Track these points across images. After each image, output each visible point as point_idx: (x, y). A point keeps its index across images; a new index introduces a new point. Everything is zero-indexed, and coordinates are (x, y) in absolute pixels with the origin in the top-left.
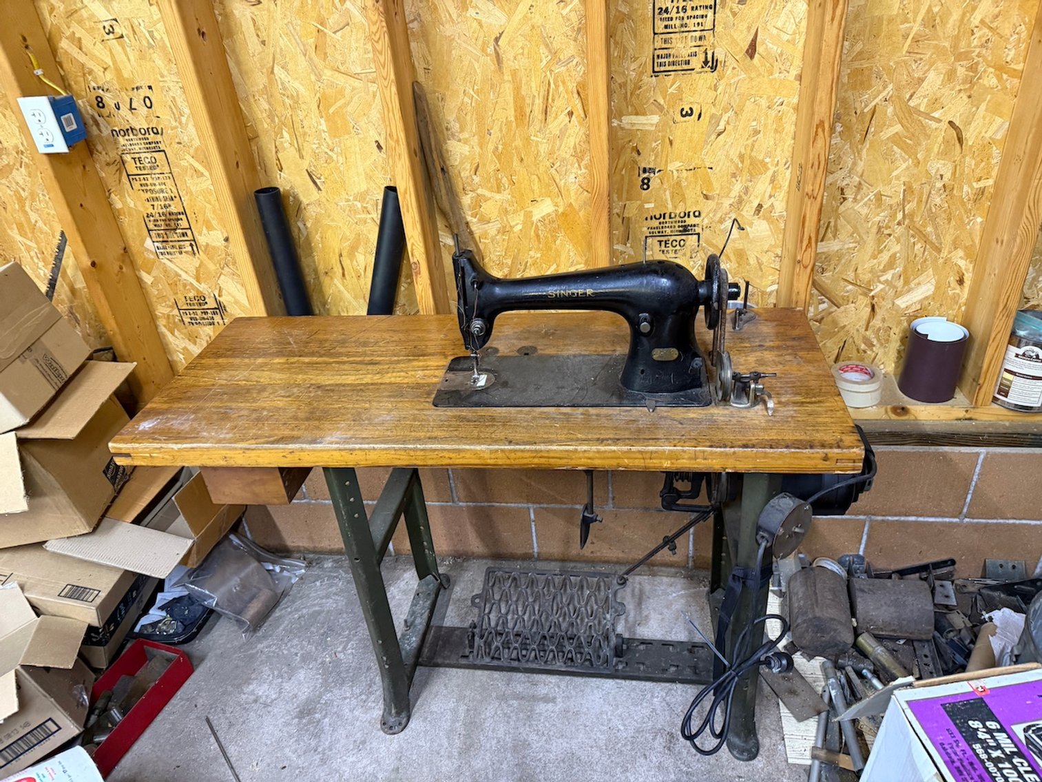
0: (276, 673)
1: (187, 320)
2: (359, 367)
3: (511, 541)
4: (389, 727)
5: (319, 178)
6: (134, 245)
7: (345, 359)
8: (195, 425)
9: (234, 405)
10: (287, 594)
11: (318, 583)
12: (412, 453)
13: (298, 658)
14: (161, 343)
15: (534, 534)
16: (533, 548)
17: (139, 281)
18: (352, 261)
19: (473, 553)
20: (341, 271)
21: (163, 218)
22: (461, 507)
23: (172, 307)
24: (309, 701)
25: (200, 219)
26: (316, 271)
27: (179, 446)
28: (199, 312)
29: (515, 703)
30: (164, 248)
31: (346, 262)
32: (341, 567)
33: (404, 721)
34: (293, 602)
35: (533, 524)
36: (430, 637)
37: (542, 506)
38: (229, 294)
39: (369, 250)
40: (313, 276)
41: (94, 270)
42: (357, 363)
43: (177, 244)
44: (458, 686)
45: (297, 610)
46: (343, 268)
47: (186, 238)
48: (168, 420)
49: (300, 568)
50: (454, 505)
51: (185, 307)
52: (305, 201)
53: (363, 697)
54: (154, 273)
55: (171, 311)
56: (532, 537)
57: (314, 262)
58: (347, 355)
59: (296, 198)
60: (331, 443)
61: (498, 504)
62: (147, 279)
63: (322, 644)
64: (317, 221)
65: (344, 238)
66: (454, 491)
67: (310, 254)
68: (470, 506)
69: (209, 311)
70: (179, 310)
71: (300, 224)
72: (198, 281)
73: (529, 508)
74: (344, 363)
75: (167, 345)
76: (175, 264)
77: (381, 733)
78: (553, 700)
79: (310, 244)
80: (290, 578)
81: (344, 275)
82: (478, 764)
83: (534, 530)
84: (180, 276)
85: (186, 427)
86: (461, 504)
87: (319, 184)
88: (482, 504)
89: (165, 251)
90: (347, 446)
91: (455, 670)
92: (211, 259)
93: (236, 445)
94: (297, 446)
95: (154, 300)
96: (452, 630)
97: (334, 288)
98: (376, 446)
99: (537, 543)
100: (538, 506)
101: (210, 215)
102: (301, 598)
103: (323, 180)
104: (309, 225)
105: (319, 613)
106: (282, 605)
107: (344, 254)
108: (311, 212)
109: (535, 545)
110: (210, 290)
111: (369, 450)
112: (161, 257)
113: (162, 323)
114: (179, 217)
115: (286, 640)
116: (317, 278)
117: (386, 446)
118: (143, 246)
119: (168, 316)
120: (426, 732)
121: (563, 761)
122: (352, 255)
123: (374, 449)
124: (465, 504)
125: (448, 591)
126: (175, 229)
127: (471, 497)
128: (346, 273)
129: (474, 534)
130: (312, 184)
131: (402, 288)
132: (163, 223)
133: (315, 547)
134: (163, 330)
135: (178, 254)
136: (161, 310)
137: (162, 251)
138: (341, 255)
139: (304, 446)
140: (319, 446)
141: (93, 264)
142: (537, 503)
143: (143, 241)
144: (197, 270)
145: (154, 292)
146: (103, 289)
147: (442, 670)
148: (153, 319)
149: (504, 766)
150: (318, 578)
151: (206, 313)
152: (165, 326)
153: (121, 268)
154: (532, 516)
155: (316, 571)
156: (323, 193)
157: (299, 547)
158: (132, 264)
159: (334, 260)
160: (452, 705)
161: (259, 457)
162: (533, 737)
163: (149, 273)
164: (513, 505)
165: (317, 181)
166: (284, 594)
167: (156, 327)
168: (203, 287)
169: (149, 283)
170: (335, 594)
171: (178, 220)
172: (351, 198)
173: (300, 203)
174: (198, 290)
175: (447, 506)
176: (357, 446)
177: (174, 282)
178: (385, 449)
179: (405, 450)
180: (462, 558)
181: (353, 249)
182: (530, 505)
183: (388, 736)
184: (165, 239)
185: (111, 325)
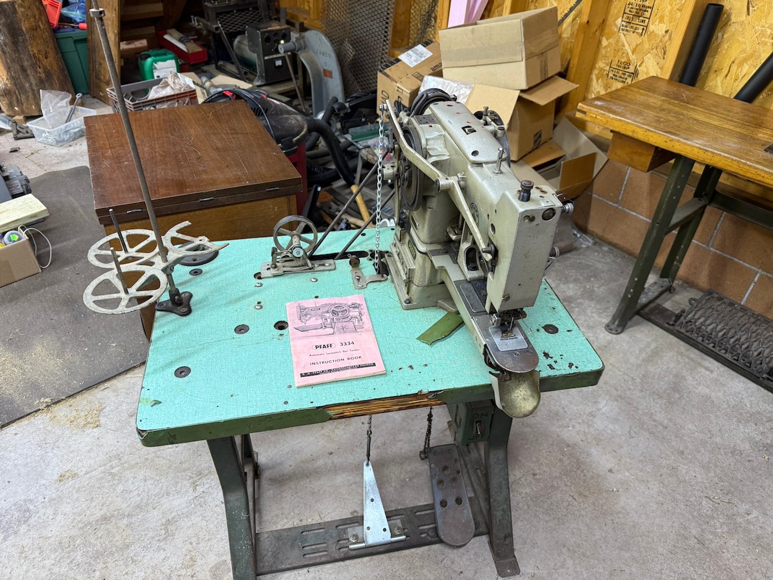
0: (558, 278)
1: (611, 75)
2: (723, 120)
3: (730, 289)
4: (608, 328)
5: (753, 7)
6: (610, 20)
7: (714, 113)
8: (624, 111)
9: (646, 111)
10: (577, 250)
11: (596, 254)
12: (741, 165)
13: (572, 278)
14: (587, 84)
15: (749, 292)
16: (741, 301)
17: (600, 42)
18: (738, 68)
19: (697, 285)
20: (726, 72)
21: (638, 7)
22: (710, 251)
23: (607, 64)
24: (570, 297)
25: (659, 14)
26: (710, 68)
27: (614, 116)
28: (621, 72)
29: (687, 360)
30: (626, 27)
31: (734, 67)
32: (612, 253)
33: (619, 331)
34: (579, 255)
35: (753, 284)
36: (652, 305)
37: (768, 275)
38: (646, 66)
39: (755, 64)
40: (706, 71)
41: (586, 25)
42: (721, 117)
43: (635, 26)
44: (656, 335)
45: (579, 259)
46: (729, 71)
47: (643, 24)
48: (609, 105)
49: (589, 242)
50: (707, 248)
51: (615, 67)
52: (733, 19)
53: (601, 311)
54: (611, 40)
55: (605, 67)
56: (746, 293)
57: (713, 62)
58: (717, 112)
59: (729, 16)
60: (697, 143)
61: (737, 260)
62: (605, 42)
63: (588, 279)
64: (733, 35)
65: (743, 51)
66: (713, 239)
67: (713, 56)
68: (717, 253)
69: (627, 74)
70: (610, 67)
71: (720, 35)
72: (633, 53)
73: (757, 273)
74: (714, 115)
75: (589, 86)
76: (626, 38)
77: (604, 329)
78: (712, 372)
79: (718, 49)
80: (582, 243)
81: (726, 76)
82: (651, 369)
83: (751, 288)
84: (624, 46)
85: (619, 110)
86: (712, 249)
87: (750, 10)
88: (726, 256)
89: (626, 28)
90: (705, 148)
91: (658, 328)
92: (649, 41)
93: (644, 126)
94: (677, 138)
95: (600, 56)
96: (666, 310)
97: (714, 82)
98: (722, 153)
99: (747, 299)
100: (765, 273)
101: (667, 12)
102: (584, 255)
103: (755, 9)
104: (725, 36)
105: (591, 266)
106: (573, 253)
107: (736, 62)
108: (732, 29)
109: (745, 299)
110: (636, 61)
111: (717, 154)
112: (621, 31)
113: (596, 72)
114: (647, 9)
115: (569, 268)
116: (708, 73)
117: (728, 156)
118: (615, 22)
119: (602, 69)
120: (628, 342)
121: (703, 397)
122: (741, 64)
123: (720, 155)
124: (714, 250)
125: (671, 295)
126: (640, 17)
127: (722, 247)
128: (729, 75)
129: (707, 273)
130: (746, 9)
131: (761, 97)
132: (635, 10)
133: (603, 236)
134: (594, 77)
135: (631, 32)
136: (601, 64)
137: (624, 28)
138: (733, 62)
139: (680, 139)
140: (689, 142)
141: (588, 22)
142: (766, 271)
143: (616, 19)
144: (637, 46)
145: (603, 52)
146: (584, 38)
147: (650, 324)
148: (593, 67)
149: (666, 379)
150: (597, 251)
151: (624, 74)
152: (596, 75)
153: (596, 31)
154: (756, 279)
155: (597, 248)
156: (750, 17)
157: (593, 232)
158: (603, 30)
159: (727, 63)
160: (648, 340)
161: (652, 136)
162: (689, 378)
163: (607, 39)
164: (747, 265)
165: (751, 8)
166: (576, 249)
167: (591, 73)
168: (633, 57)
169: (604, 46)
170: (604, 263)
171: (646, 11)
172: (767, 26)
173: (730, 20)
174: (629, 59)
175: (701, 246)
176: (711, 150)
177: (619, 49)
178: (727, 157)
179: (738, 162)
180: (689, 284)
181: (745, 60)
182: (760, 271)
183: (607, 332)
184: (630, 21)
185: (575, 62)
